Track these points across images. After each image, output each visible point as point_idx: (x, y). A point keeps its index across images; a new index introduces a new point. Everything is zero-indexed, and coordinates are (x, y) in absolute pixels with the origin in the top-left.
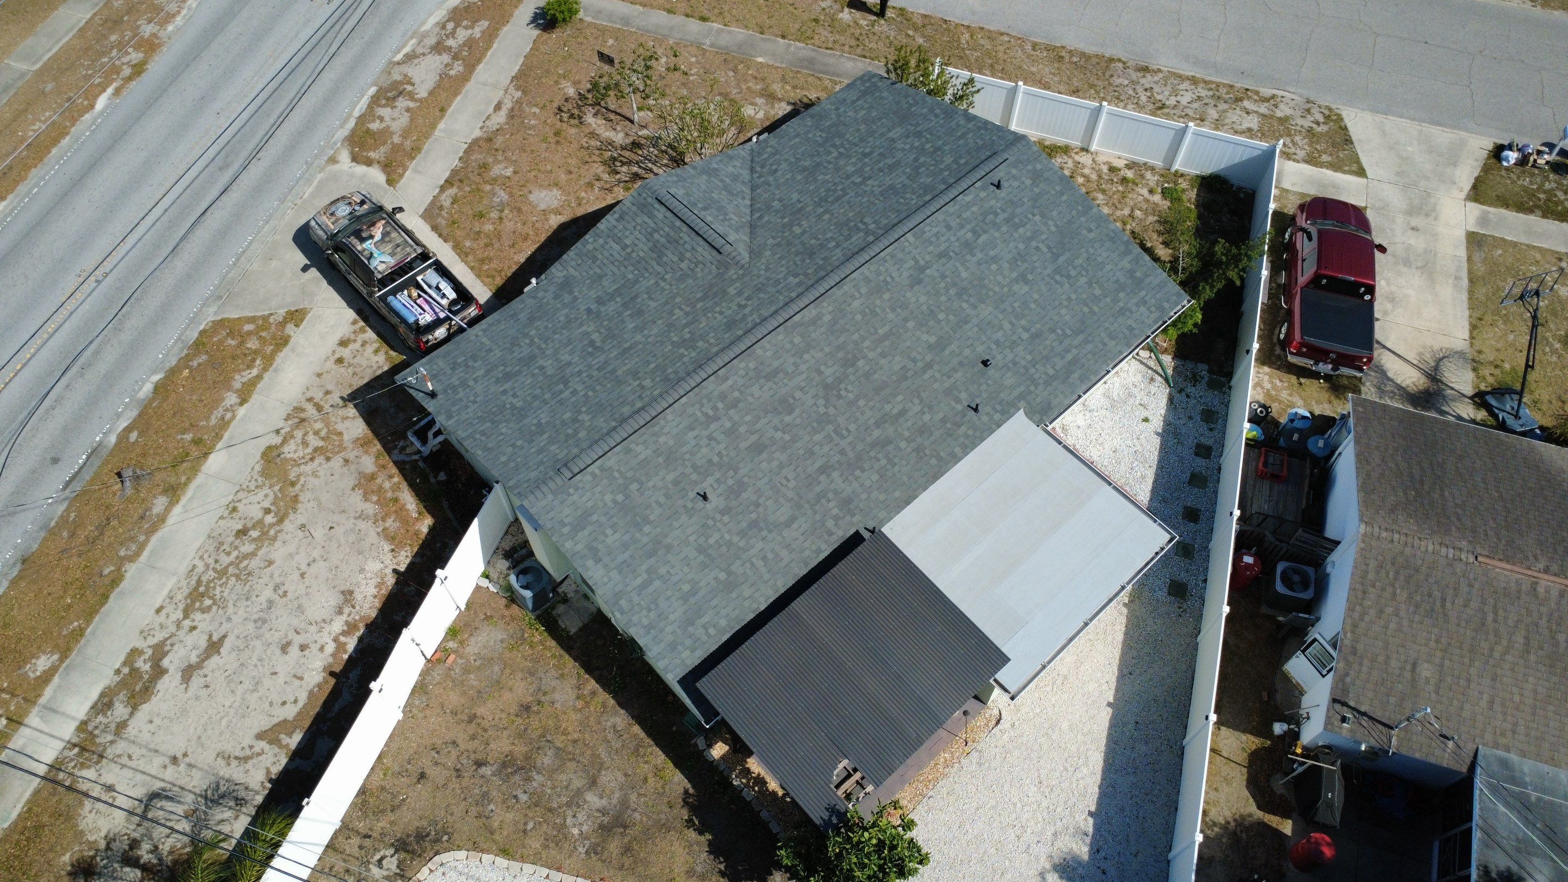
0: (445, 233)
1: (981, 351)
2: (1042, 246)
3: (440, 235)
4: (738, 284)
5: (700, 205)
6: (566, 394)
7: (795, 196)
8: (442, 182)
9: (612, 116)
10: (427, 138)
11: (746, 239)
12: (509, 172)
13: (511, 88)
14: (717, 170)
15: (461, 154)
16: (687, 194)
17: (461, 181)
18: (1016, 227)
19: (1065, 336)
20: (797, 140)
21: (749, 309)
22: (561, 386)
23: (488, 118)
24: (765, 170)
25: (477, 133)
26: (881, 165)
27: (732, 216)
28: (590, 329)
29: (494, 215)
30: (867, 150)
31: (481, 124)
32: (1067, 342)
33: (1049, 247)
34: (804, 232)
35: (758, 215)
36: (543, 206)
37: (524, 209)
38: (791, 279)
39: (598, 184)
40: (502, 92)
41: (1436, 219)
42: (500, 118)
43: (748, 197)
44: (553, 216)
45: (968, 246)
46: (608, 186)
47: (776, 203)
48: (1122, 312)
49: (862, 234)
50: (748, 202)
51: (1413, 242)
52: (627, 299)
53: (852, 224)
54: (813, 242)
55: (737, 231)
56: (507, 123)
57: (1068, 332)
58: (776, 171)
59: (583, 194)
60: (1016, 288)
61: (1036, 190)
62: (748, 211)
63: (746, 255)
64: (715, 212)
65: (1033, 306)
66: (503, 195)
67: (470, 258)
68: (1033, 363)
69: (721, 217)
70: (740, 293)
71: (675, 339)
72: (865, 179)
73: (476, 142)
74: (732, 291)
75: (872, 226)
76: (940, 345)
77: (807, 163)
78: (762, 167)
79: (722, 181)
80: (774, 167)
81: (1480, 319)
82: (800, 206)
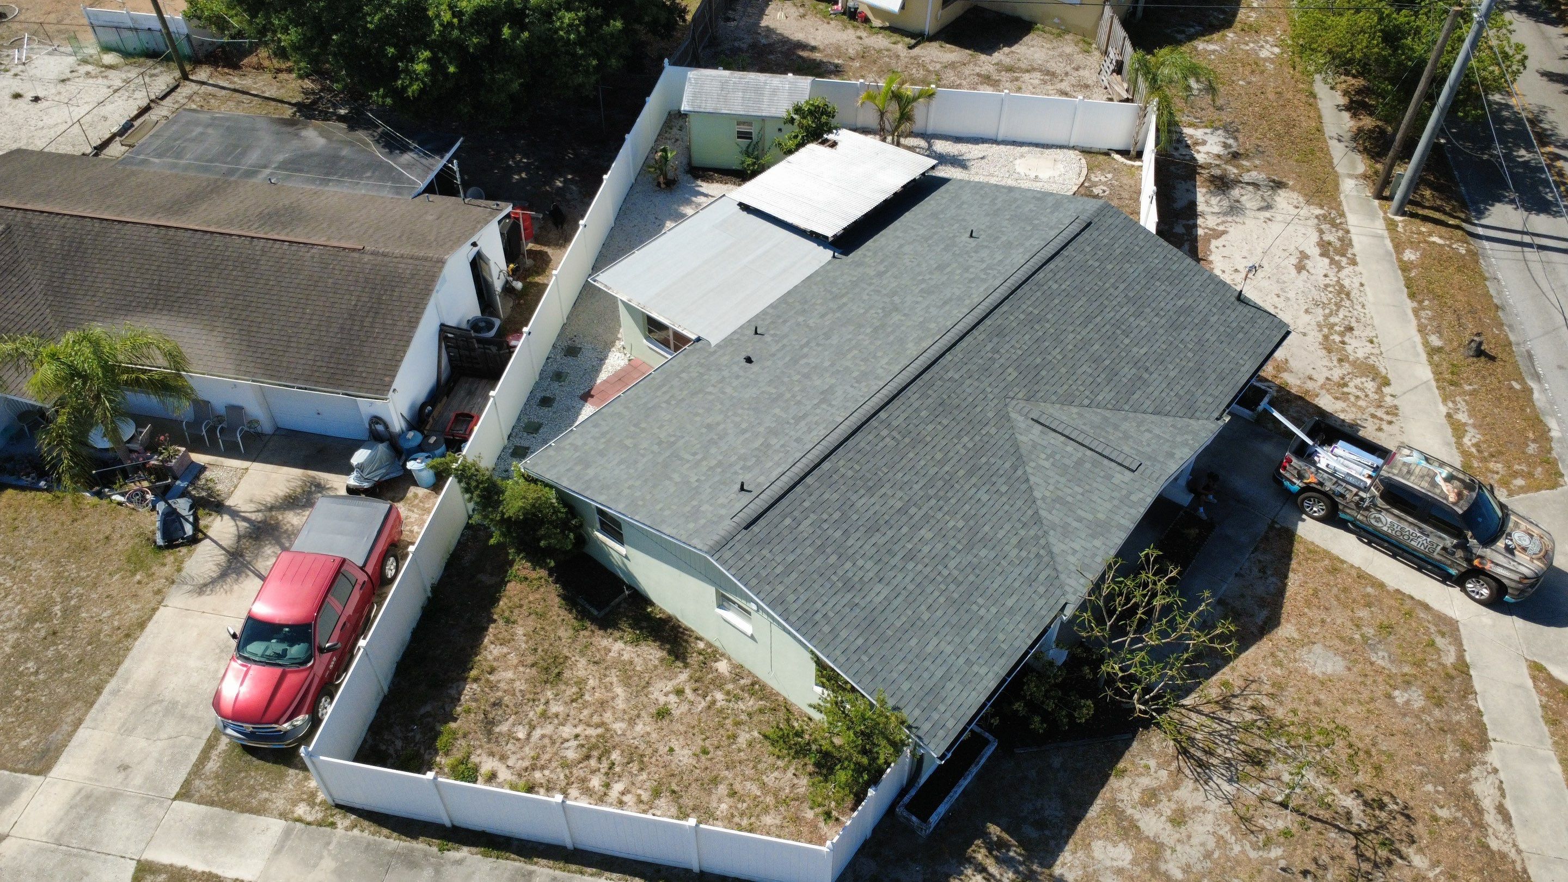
0: (1408, 601)
1: (754, 368)
2: (691, 458)
3: (1412, 598)
4: (1010, 379)
5: (1088, 465)
6: (1122, 287)
7: (985, 498)
8: (1472, 672)
9: (1322, 813)
10: (1555, 743)
11: (1021, 438)
12: (1400, 697)
13: (1513, 854)
14: (1094, 536)
15: (1485, 719)
16: (1109, 477)
17: (1450, 677)
18: (720, 463)
19: (668, 402)
20: (1010, 603)
21: (988, 348)
22: (1131, 294)
23: (1501, 789)
24: (1034, 550)
25: (1493, 757)
26: (890, 534)
27: (1047, 464)
28: (1135, 350)
29: (1370, 632)
30: (911, 565)
31: (1502, 775)
32: (667, 397)
33: (681, 459)
34: (959, 436)
35: (1019, 472)
36: (1318, 648)
37: (1337, 642)
38: (957, 377)
39: (1267, 688)
40: (1522, 846)
41: (80, 790)
42: (1484, 790)
43: (1039, 502)
44: (1296, 635)
45: (773, 432)
46: (1253, 686)
47: (1004, 489)
48: (603, 434)
49: (895, 423)
50: (1037, 494)
51: (143, 743)
52: (1117, 378)
53: (907, 440)
54: (945, 422)
55: (1035, 445)
56: (1466, 782)
57: (664, 405)
58: (1020, 545)
59: (1278, 671)
60: (720, 418)
61: (695, 503)
62: (1033, 479)
63: (1013, 415)
64: (1067, 461)
65: (701, 411)
66: (1380, 658)
67: (1354, 573)
68: (701, 374)
69: (1058, 457)
70: (1004, 368)
71: (1048, 325)
72: (903, 511)
73: (1484, 743)
74: (1012, 373)
75: (885, 433)
76: (795, 361)
77: (983, 553)
78: (1038, 555)
79: (1080, 520)
80: (1024, 554)
81: (128, 636)
82: (974, 480)
